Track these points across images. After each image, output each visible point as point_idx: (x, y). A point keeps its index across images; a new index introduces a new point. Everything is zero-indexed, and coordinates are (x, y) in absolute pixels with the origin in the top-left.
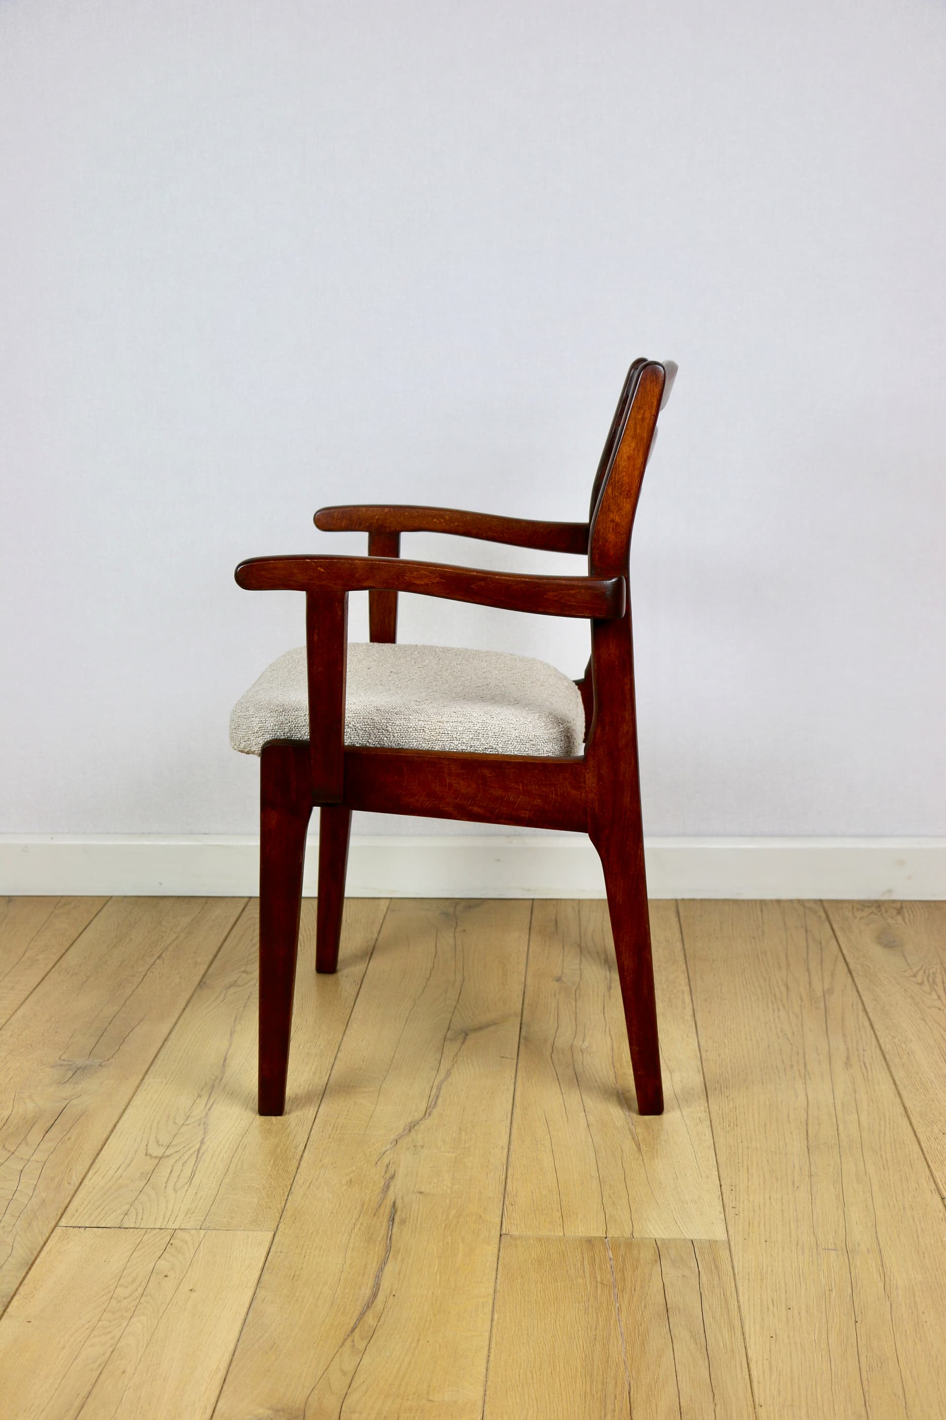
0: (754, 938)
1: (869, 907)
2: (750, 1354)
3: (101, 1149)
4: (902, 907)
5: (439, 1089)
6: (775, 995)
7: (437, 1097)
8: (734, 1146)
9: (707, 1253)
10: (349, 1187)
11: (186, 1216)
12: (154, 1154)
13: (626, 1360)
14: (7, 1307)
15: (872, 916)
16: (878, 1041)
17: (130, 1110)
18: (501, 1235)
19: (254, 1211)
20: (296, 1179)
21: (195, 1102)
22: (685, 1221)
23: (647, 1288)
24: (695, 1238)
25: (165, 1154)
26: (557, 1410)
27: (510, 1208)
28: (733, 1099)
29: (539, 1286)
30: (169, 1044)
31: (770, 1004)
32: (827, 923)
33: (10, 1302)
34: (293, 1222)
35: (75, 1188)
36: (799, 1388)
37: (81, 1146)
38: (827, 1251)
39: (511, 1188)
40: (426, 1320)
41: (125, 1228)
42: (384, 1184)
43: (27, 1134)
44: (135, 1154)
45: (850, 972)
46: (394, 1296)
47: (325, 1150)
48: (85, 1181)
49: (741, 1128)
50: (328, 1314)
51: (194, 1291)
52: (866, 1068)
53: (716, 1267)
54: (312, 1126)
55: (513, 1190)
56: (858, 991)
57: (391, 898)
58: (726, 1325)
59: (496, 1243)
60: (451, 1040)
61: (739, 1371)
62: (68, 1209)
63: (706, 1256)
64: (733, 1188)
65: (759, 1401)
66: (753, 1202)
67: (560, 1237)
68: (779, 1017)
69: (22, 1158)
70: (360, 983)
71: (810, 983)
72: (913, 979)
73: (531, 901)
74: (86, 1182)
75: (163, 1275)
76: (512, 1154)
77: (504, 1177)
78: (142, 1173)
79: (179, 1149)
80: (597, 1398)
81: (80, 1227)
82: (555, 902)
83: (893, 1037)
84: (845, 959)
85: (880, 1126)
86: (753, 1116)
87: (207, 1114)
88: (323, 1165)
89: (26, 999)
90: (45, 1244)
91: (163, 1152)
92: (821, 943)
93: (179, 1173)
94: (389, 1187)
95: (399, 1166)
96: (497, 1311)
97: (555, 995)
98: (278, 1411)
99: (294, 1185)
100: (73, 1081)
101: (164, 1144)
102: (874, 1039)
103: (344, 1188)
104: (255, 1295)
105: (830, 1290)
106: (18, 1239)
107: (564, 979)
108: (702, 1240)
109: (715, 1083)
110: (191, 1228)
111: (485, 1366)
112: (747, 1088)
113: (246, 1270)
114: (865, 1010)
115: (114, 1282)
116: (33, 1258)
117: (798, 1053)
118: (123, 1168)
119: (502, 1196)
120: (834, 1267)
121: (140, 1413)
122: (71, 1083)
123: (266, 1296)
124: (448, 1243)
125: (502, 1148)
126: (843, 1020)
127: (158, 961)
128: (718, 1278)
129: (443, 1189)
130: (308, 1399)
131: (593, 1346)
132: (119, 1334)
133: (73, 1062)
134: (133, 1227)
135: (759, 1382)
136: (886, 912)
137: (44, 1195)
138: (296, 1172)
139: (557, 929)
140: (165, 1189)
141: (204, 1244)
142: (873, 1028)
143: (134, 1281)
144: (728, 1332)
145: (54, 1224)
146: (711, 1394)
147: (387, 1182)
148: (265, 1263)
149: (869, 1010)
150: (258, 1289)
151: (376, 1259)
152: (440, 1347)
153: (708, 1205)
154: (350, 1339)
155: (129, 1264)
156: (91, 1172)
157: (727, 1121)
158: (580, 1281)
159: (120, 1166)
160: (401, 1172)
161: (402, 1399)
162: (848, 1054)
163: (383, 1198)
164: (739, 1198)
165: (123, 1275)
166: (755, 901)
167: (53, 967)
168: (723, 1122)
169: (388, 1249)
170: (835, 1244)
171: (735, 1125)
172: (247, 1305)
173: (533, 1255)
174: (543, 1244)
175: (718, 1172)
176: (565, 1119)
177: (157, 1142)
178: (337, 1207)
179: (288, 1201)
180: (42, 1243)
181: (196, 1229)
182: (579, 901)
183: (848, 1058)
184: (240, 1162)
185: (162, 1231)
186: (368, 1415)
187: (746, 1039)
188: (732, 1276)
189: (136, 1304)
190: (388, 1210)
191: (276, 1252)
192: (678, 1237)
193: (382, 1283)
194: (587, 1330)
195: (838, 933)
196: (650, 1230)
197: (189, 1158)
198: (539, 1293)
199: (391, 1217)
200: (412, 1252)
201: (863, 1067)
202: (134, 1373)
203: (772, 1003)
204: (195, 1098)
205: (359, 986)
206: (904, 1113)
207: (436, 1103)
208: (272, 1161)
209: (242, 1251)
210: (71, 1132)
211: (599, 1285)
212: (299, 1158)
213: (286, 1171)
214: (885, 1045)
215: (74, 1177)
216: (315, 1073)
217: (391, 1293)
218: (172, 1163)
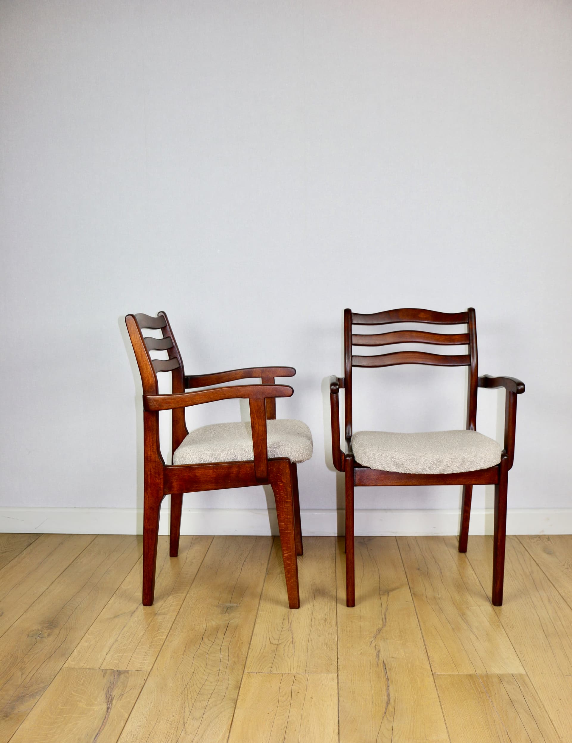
1: (536, 538)
2: (551, 718)
3: (251, 641)
4: (549, 538)
5: (385, 615)
6: (510, 574)
7: (386, 618)
8: (516, 636)
10: (362, 656)
11: (297, 668)
12: (274, 643)
13: (502, 721)
14: (236, 704)
15: (538, 541)
16: (558, 592)
17: (256, 625)
18: (433, 674)
19: (325, 666)
20: (338, 653)
21: (283, 621)
22: (506, 667)
23: (501, 694)
24: (513, 673)
25: (279, 643)
27: (433, 663)
28: (508, 617)
29: (456, 694)
32: (521, 545)
34: (344, 670)
35: (245, 657)
37: (242, 640)
39: (430, 655)
40: (414, 709)
41: (273, 673)
42: (377, 655)
43: (217, 635)
44: (266, 643)
45: (537, 564)
47: (346, 641)
49: (516, 628)
50: (372, 707)
51: (313, 698)
52: (558, 603)
54: (337, 631)
59: (432, 678)
60: (383, 595)
61: (548, 724)
62: (246, 665)
63: (520, 680)
64: (521, 652)
65: (561, 736)
66: (531, 658)
67: (457, 674)
68: (515, 583)
69: (218, 645)
71: (523, 569)
72: (564, 567)
73: (395, 537)
74: (249, 654)
75: (297, 692)
77: (425, 651)
78: (272, 651)
79: (284, 641)
80: (496, 737)
81: (252, 673)
82: (405, 537)
83: (564, 591)
84: (533, 559)
86: (519, 623)
87: (290, 627)
88: (348, 647)
90: (242, 678)
91: (277, 642)
92: (521, 553)
93: (288, 651)
94: (379, 656)
95: (380, 647)
96: (442, 704)
97: (420, 576)
99: (338, 655)
101: (277, 639)
102: (557, 592)
104: (339, 699)
106: (230, 677)
107: (421, 569)
108: (516, 674)
110: (302, 673)
111: (445, 726)
112: (512, 612)
113: (330, 690)
114: (549, 580)
115: (277, 695)
116: (240, 685)
117: (528, 598)
118: (263, 648)
119: (428, 658)
122: (227, 614)
123: (344, 700)
124: (412, 678)
125: (421, 639)
126: (542, 584)
127: (245, 563)
128: (528, 689)
129: (402, 656)
130: (377, 740)
131: (487, 717)
132: (287, 716)
133: (224, 605)
134: (276, 673)
135: (558, 729)
136: (543, 539)
137: (234, 659)
138: (337, 651)
139: (410, 548)
140: (284, 657)
141: (310, 679)
142: (555, 587)
143: (285, 694)
144: (539, 709)
145: (242, 671)
146: (540, 733)
148: (338, 687)
149: (550, 580)
151: (384, 685)
152: (424, 718)
153: (514, 660)
154: (385, 717)
155: (280, 688)
156: (250, 651)
157: (509, 625)
158: (472, 691)
159: (261, 648)
160: (382, 649)
161: (416, 739)
163: (378, 660)
164: (525, 656)
165: (280, 692)
167: (200, 565)
169: (388, 680)
170: (570, 673)
171: (513, 627)
172: (337, 704)
173: (449, 682)
174: (452, 677)
175: (513, 646)
177: (274, 638)
178: (360, 664)
179: (338, 662)
181: (304, 673)
182: (415, 537)
183: (549, 599)
184: (312, 646)
185: (289, 674)
188: (533, 687)
189: (290, 704)
190: (382, 665)
191: (341, 682)
192: (506, 673)
193: (390, 694)
194: (482, 711)
195: (527, 549)
196: (493, 670)
197: (289, 645)
198: (457, 697)
199: (384, 668)
200: (398, 681)
201: (556, 602)
202: (300, 731)
205: (335, 573)
207: (386, 621)
208: (325, 645)
209: (327, 682)
210: (235, 633)
211: (480, 692)
212: (336, 644)
213: (333, 650)
214: (562, 594)
215: (244, 652)
216: (330, 609)
217: (396, 698)
218: (283, 647)
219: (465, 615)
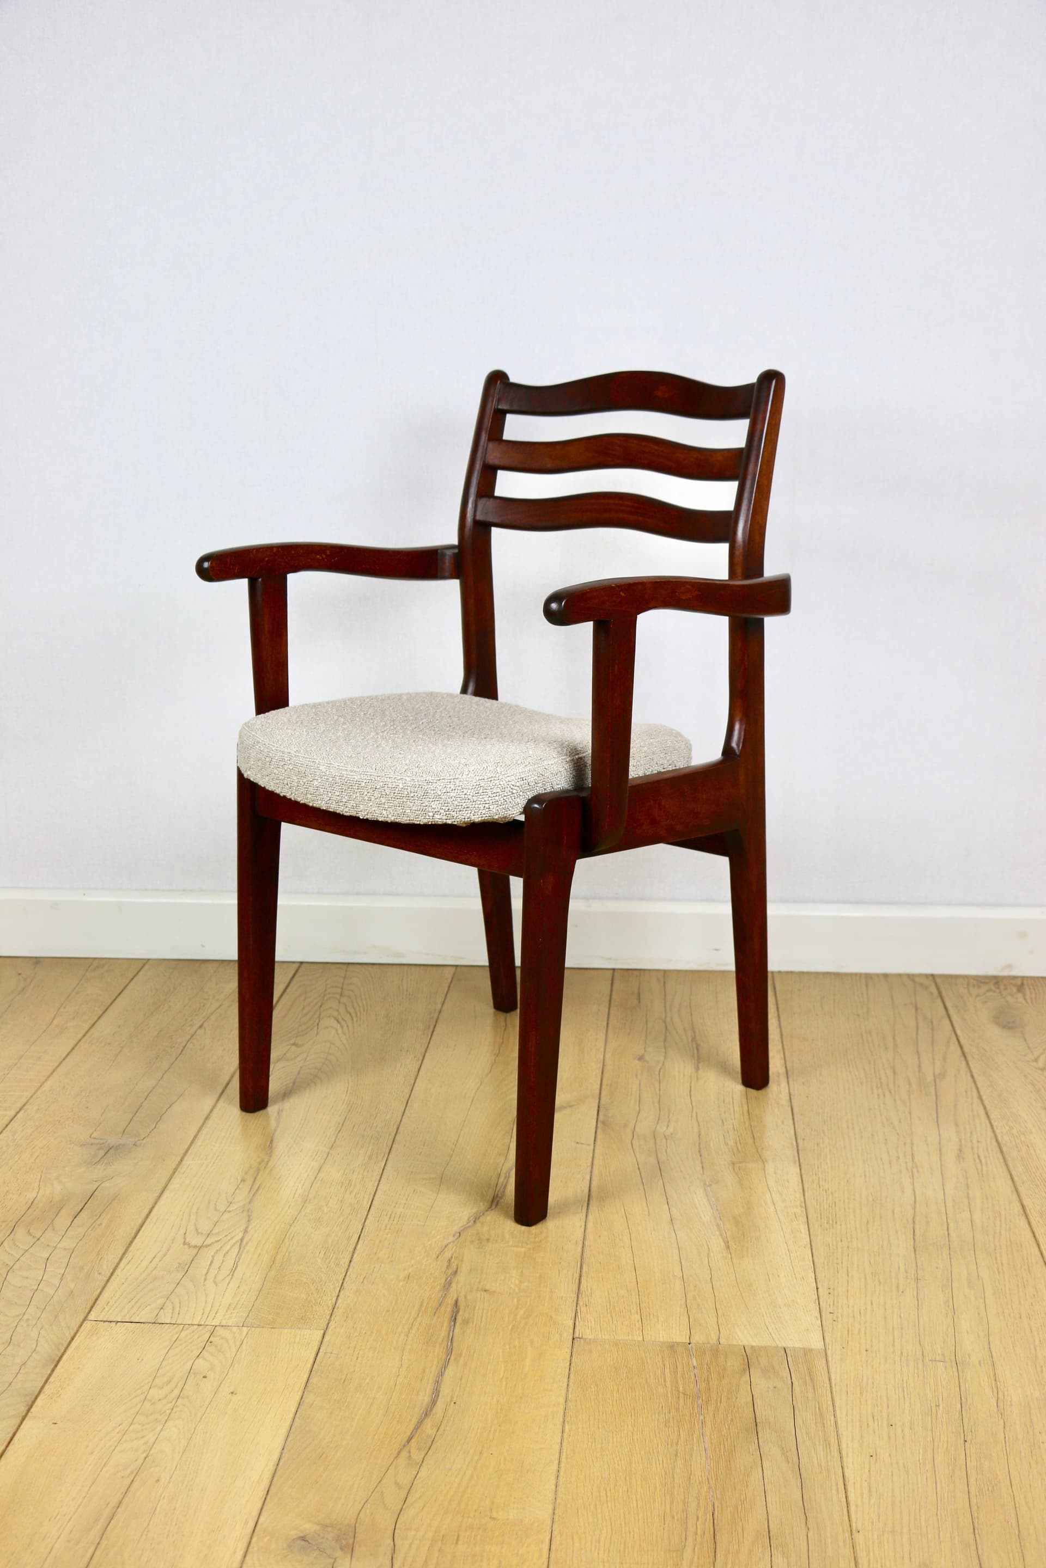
0: (858, 1015)
1: (986, 983)
2: (846, 1474)
3: (135, 1237)
4: (1022, 984)
5: (507, 1176)
6: (880, 1079)
7: (505, 1186)
8: (833, 1245)
9: (801, 1363)
10: (407, 1283)
11: (227, 1312)
12: (193, 1243)
13: (710, 1477)
14: (31, 1406)
15: (990, 994)
16: (994, 1131)
17: (166, 1195)
18: (573, 1339)
19: (302, 1308)
20: (348, 1274)
21: (238, 1186)
22: (777, 1327)
23: (734, 1400)
24: (789, 1346)
25: (205, 1243)
26: (633, 1531)
27: (584, 1309)
28: (832, 1193)
29: (615, 1395)
30: (210, 1123)
31: (875, 1091)
32: (939, 1001)
33: (33, 1402)
34: (345, 1321)
35: (106, 1279)
36: (901, 1513)
37: (113, 1234)
38: (934, 1362)
39: (585, 1287)
40: (490, 1431)
41: (160, 1324)
42: (446, 1281)
43: (54, 1219)
44: (173, 1243)
45: (964, 1055)
46: (455, 1403)
47: (380, 1242)
48: (116, 1271)
49: (841, 1225)
50: (382, 1422)
51: (235, 1394)
52: (981, 1161)
53: (812, 1379)
54: (367, 1215)
55: (587, 1290)
56: (972, 1076)
57: (457, 966)
58: (821, 1441)
59: (568, 1348)
61: (834, 1492)
62: (98, 1302)
63: (800, 1366)
64: (831, 1291)
65: (856, 1526)
66: (853, 1307)
67: (639, 1342)
68: (884, 1103)
69: (48, 1245)
70: (421, 1058)
71: (919, 1066)
72: (1034, 1064)
73: (611, 972)
74: (118, 1272)
75: (202, 1377)
76: (587, 1250)
77: (577, 1276)
78: (179, 1263)
79: (219, 1239)
80: (678, 1520)
81: (111, 1322)
83: (1012, 1128)
84: (959, 1042)
85: (995, 1226)
86: (854, 1212)
87: (251, 1200)
88: (378, 1259)
89: (54, 1071)
90: (73, 1339)
91: (203, 1240)
92: (932, 1022)
93: (220, 1265)
94: (451, 1284)
95: (462, 1261)
96: (568, 1422)
97: (637, 1075)
98: (325, 1526)
99: (346, 1280)
100: (105, 1161)
101: (204, 1233)
102: (989, 1130)
103: (401, 1284)
104: (303, 1400)
105: (936, 1406)
106: (43, 1332)
107: (647, 1058)
108: (797, 1348)
109: (813, 1174)
110: (233, 1325)
111: (554, 1482)
112: (848, 1181)
113: (293, 1371)
114: (980, 1097)
115: (148, 1383)
116: (60, 1355)
117: (905, 1144)
118: (158, 1257)
119: (576, 1296)
120: (942, 1380)
121: (176, 1525)
122: (102, 1164)
123: (314, 1401)
124: (515, 1347)
125: (577, 1243)
126: (955, 1105)
127: (199, 1031)
128: (813, 1391)
129: (511, 1288)
130: (359, 1514)
131: (674, 1462)
132: (153, 1439)
133: (104, 1141)
134: (168, 1322)
135: (857, 1506)
136: (1006, 989)
137: (72, 1286)
138: (349, 1266)
139: (640, 1002)
140: (204, 1282)
141: (247, 1343)
142: (988, 1117)
143: (169, 1382)
144: (823, 1450)
145: (82, 1317)
146: (803, 1516)
147: (449, 1278)
148: (313, 1365)
149: (984, 1098)
150: (305, 1392)
151: (435, 1363)
152: (505, 1460)
153: (804, 1309)
154: (406, 1450)
155: (164, 1363)
156: (124, 1261)
157: (825, 1217)
158: (661, 1390)
159: (155, 1256)
160: (464, 1268)
161: (463, 1516)
162: (961, 1145)
163: (443, 1295)
164: (838, 1302)
165: (158, 1375)
166: (860, 975)
167: (84, 1036)
168: (821, 1219)
169: (449, 1352)
170: (943, 1355)
171: (835, 1221)
172: (294, 1410)
173: (608, 1360)
174: (620, 1349)
175: (815, 1273)
176: (646, 1213)
177: (197, 1230)
178: (393, 1304)
179: (339, 1298)
180: (69, 1338)
181: (238, 1326)
182: (665, 972)
183: (960, 1151)
184: (287, 1254)
185: (201, 1328)
186: (425, 1532)
187: (848, 1127)
188: (828, 1388)
189: (172, 1407)
190: (449, 1310)
191: (325, 1353)
192: (770, 1345)
193: (442, 1389)
194: (668, 1445)
195: (952, 1012)
196: (738, 1336)
197: (231, 1248)
198: (615, 1403)
199: (452, 1317)
200: (475, 1355)
201: (977, 1160)
202: (169, 1482)
203: (878, 1088)
204: (239, 1182)
205: (420, 1062)
206: (1021, 1212)
207: (503, 1192)
208: (323, 1253)
209: (289, 1351)
210: (103, 1217)
211: (681, 1395)
212: (352, 1250)
213: (338, 1265)
214: (1002, 1136)
215: (105, 1267)
216: (370, 1157)
217: (452, 1398)
218: (213, 1253)
219: (717, 1182)
